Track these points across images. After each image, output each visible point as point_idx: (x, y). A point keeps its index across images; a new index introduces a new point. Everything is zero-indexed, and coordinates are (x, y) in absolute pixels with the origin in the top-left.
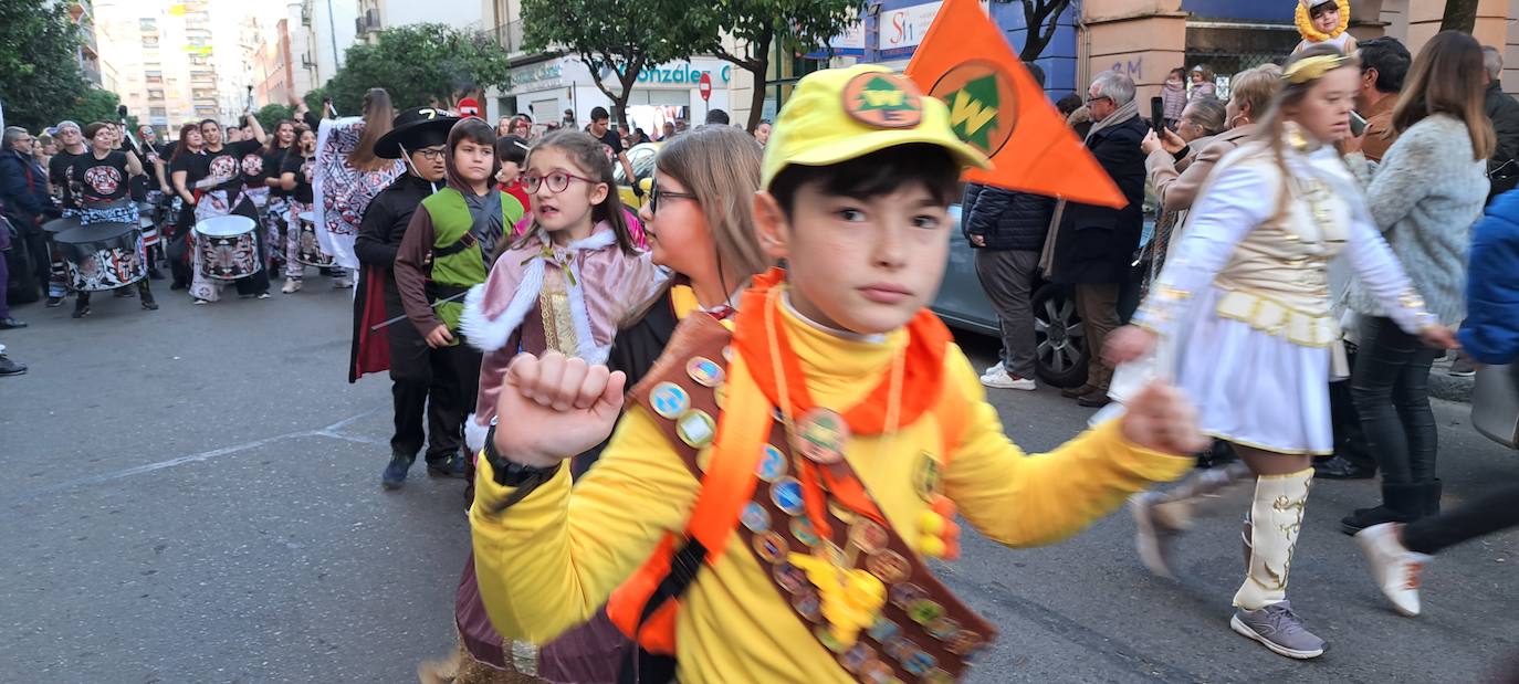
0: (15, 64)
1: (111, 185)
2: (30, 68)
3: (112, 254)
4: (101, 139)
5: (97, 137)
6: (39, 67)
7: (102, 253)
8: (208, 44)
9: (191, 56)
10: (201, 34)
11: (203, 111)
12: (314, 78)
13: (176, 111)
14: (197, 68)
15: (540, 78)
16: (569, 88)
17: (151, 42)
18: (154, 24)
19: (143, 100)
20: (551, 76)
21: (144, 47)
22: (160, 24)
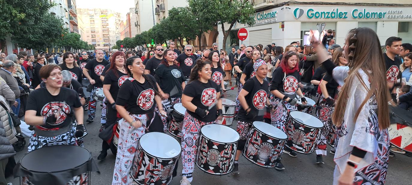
0: (16, 14)
2: (23, 16)
4: (54, 78)
5: (50, 77)
6: (28, 16)
8: (107, 22)
9: (103, 25)
10: (105, 20)
11: (106, 40)
12: (139, 30)
13: (99, 40)
14: (104, 29)
15: (259, 19)
16: (283, 23)
17: (92, 22)
18: (93, 17)
19: (90, 38)
20: (268, 17)
21: (91, 23)
22: (95, 17)
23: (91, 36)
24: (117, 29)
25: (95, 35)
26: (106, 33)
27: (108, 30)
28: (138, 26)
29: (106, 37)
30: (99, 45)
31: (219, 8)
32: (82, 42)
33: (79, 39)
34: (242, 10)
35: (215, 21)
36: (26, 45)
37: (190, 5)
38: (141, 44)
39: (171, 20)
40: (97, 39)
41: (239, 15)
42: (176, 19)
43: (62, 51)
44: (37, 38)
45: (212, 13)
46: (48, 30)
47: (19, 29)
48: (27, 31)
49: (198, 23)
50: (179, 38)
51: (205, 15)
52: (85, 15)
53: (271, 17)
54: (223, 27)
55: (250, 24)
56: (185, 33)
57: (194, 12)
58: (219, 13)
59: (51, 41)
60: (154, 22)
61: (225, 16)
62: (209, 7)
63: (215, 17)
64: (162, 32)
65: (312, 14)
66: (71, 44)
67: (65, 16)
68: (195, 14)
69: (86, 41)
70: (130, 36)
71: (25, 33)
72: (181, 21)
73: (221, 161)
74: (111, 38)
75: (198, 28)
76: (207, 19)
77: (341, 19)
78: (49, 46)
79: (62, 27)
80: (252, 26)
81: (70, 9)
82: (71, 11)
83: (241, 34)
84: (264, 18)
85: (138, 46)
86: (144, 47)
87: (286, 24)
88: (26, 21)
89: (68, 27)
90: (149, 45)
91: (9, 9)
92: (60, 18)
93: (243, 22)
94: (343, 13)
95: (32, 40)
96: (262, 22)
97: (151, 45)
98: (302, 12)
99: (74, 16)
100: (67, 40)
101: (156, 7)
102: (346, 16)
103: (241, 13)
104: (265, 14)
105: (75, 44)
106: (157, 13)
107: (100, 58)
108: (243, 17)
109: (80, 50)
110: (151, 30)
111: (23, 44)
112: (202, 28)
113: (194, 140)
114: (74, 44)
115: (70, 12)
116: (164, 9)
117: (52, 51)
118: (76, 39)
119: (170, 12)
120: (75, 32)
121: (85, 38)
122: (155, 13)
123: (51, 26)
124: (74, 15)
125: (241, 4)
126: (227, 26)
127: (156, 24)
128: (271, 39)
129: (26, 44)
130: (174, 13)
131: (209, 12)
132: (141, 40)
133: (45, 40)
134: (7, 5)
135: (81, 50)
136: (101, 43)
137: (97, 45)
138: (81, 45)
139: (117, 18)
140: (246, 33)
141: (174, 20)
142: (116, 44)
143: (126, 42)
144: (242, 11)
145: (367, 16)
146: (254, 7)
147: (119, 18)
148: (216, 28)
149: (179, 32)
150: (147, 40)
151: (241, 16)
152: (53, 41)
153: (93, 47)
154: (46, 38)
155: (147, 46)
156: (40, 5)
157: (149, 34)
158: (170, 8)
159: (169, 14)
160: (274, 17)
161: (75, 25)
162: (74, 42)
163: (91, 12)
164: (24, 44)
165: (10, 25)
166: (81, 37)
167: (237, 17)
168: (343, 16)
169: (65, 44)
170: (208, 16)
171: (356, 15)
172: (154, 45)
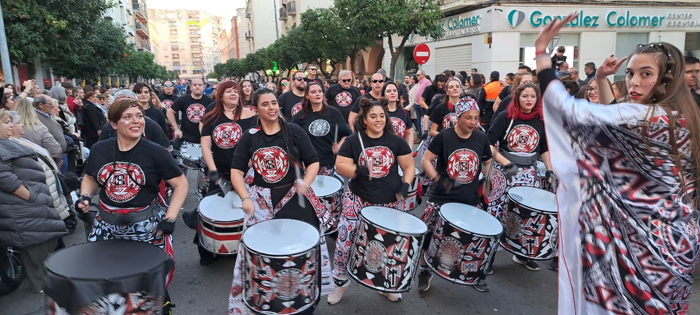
0: (51, 20)
1: (131, 189)
2: (63, 24)
3: (127, 302)
4: (127, 123)
5: (122, 120)
6: (72, 23)
7: (113, 298)
8: (198, 32)
9: (191, 38)
10: (195, 28)
11: (196, 64)
12: (252, 46)
13: (184, 64)
14: (194, 44)
15: (451, 28)
16: (490, 34)
17: (174, 32)
18: (175, 24)
19: (170, 59)
20: (466, 25)
21: (171, 34)
22: (178, 24)
23: (171, 56)
24: (216, 43)
25: (178, 55)
26: (196, 51)
27: (200, 46)
28: (251, 39)
29: (197, 58)
30: (185, 72)
31: (383, 10)
32: (157, 66)
33: (152, 62)
34: (421, 13)
35: (378, 32)
36: (66, 72)
37: (336, 5)
38: (255, 69)
39: (304, 30)
40: (181, 61)
41: (417, 23)
42: (312, 28)
43: (123, 81)
44: (84, 61)
45: (373, 17)
46: (101, 47)
47: (57, 45)
48: (70, 48)
49: (349, 36)
50: (319, 60)
51: (360, 21)
52: (163, 21)
53: (471, 24)
54: (390, 42)
55: (436, 37)
56: (329, 51)
57: (343, 16)
58: (383, 19)
59: (107, 65)
60: (277, 32)
61: (394, 24)
62: (367, 8)
63: (377, 25)
64: (290, 50)
65: (540, 20)
66: (139, 70)
67: (129, 23)
68: (345, 19)
69: (163, 65)
70: (238, 56)
71: (66, 51)
72: (321, 31)
73: (388, 265)
74: (205, 60)
75: (350, 43)
76: (364, 29)
77: (589, 29)
78: (104, 73)
79: (125, 41)
80: (439, 40)
81: (136, 11)
82: (137, 14)
83: (419, 54)
84: (459, 27)
85: (250, 73)
86: (261, 74)
87: (494, 37)
88: (68, 33)
89: (134, 42)
90: (269, 72)
91: (41, 12)
92: (120, 27)
93: (424, 33)
94: (592, 18)
95: (76, 63)
96: (457, 33)
97: (273, 72)
98: (522, 16)
99: (142, 23)
100: (132, 63)
101: (280, 6)
102: (596, 23)
103: (420, 18)
104: (462, 20)
105: (145, 69)
106: (282, 18)
107: (196, 93)
108: (423, 26)
109: (153, 80)
110: (273, 47)
111: (61, 70)
112: (356, 43)
113: (348, 230)
114: (143, 69)
115: (137, 16)
116: (295, 11)
117: (107, 81)
118: (147, 61)
119: (304, 16)
120: (145, 50)
121: (162, 59)
122: (278, 16)
123: (107, 39)
124: (143, 21)
125: (419, 3)
126: (397, 40)
127: (280, 36)
128: (470, 61)
129: (65, 70)
130: (310, 18)
131: (367, 16)
132: (255, 63)
133: (97, 64)
134: (38, 7)
135: (155, 80)
136: (189, 68)
137: (181, 72)
138: (155, 71)
139: (215, 26)
140: (427, 53)
141: (310, 30)
142: (213, 71)
143: (231, 66)
144: (421, 16)
145: (632, 23)
146: (442, 8)
147: (218, 26)
148: (380, 43)
149: (318, 50)
150: (266, 63)
151: (419, 23)
152: (110, 64)
153: (175, 75)
154: (99, 60)
155: (265, 73)
156: (91, 6)
157: (268, 52)
158: (304, 10)
159: (302, 19)
160: (475, 25)
161: (144, 36)
162: (143, 67)
163: (171, 16)
164: (63, 70)
165: (42, 39)
166: (155, 59)
167: (413, 25)
168: (592, 23)
169: (129, 69)
170: (366, 23)
171: (614, 20)
172: (278, 72)
